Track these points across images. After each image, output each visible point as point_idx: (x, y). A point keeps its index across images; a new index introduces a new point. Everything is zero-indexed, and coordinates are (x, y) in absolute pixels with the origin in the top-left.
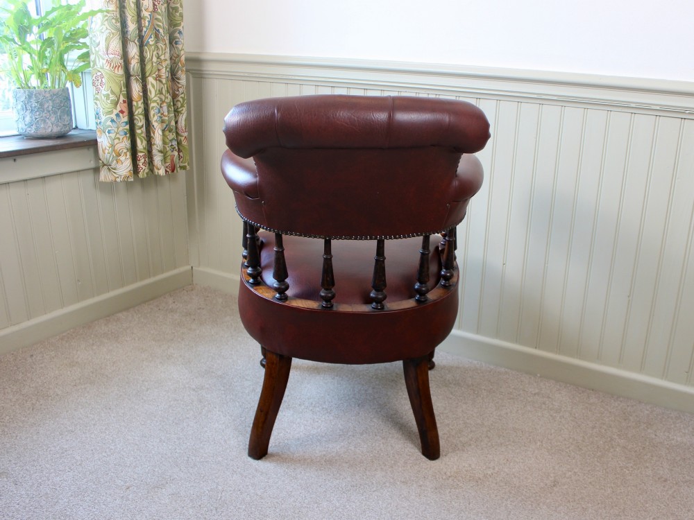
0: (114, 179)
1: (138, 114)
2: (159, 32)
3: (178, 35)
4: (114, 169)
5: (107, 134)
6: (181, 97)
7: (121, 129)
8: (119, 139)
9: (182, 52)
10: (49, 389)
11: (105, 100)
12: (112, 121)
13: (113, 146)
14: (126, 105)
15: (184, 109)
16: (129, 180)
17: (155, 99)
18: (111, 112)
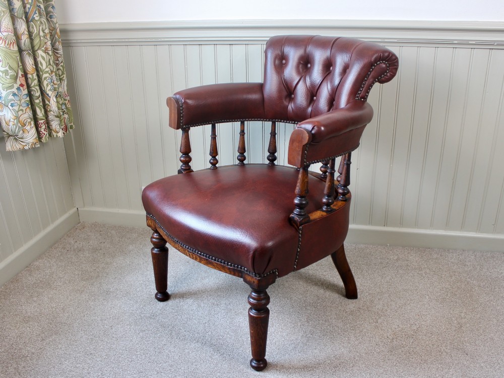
0: (21, 147)
1: (34, 86)
2: (41, 8)
3: (52, 10)
4: (22, 138)
5: (10, 107)
6: (61, 66)
7: (23, 101)
8: (22, 110)
9: (57, 25)
10: (20, 349)
11: (4, 77)
12: (14, 95)
13: (17, 118)
14: (24, 78)
15: (65, 75)
16: (36, 146)
17: (47, 70)
18: (12, 87)
